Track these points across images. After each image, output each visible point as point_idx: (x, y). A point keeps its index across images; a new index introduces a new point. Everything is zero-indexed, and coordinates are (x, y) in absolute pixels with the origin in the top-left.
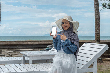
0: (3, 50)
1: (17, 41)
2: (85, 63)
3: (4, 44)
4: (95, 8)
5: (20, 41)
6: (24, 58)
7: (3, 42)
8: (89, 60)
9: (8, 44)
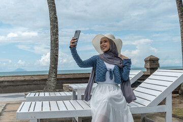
0: (64, 85)
1: (82, 74)
2: (152, 98)
3: (67, 77)
4: (181, 26)
5: (86, 74)
6: (74, 93)
7: (66, 75)
8: (158, 94)
9: (71, 77)
